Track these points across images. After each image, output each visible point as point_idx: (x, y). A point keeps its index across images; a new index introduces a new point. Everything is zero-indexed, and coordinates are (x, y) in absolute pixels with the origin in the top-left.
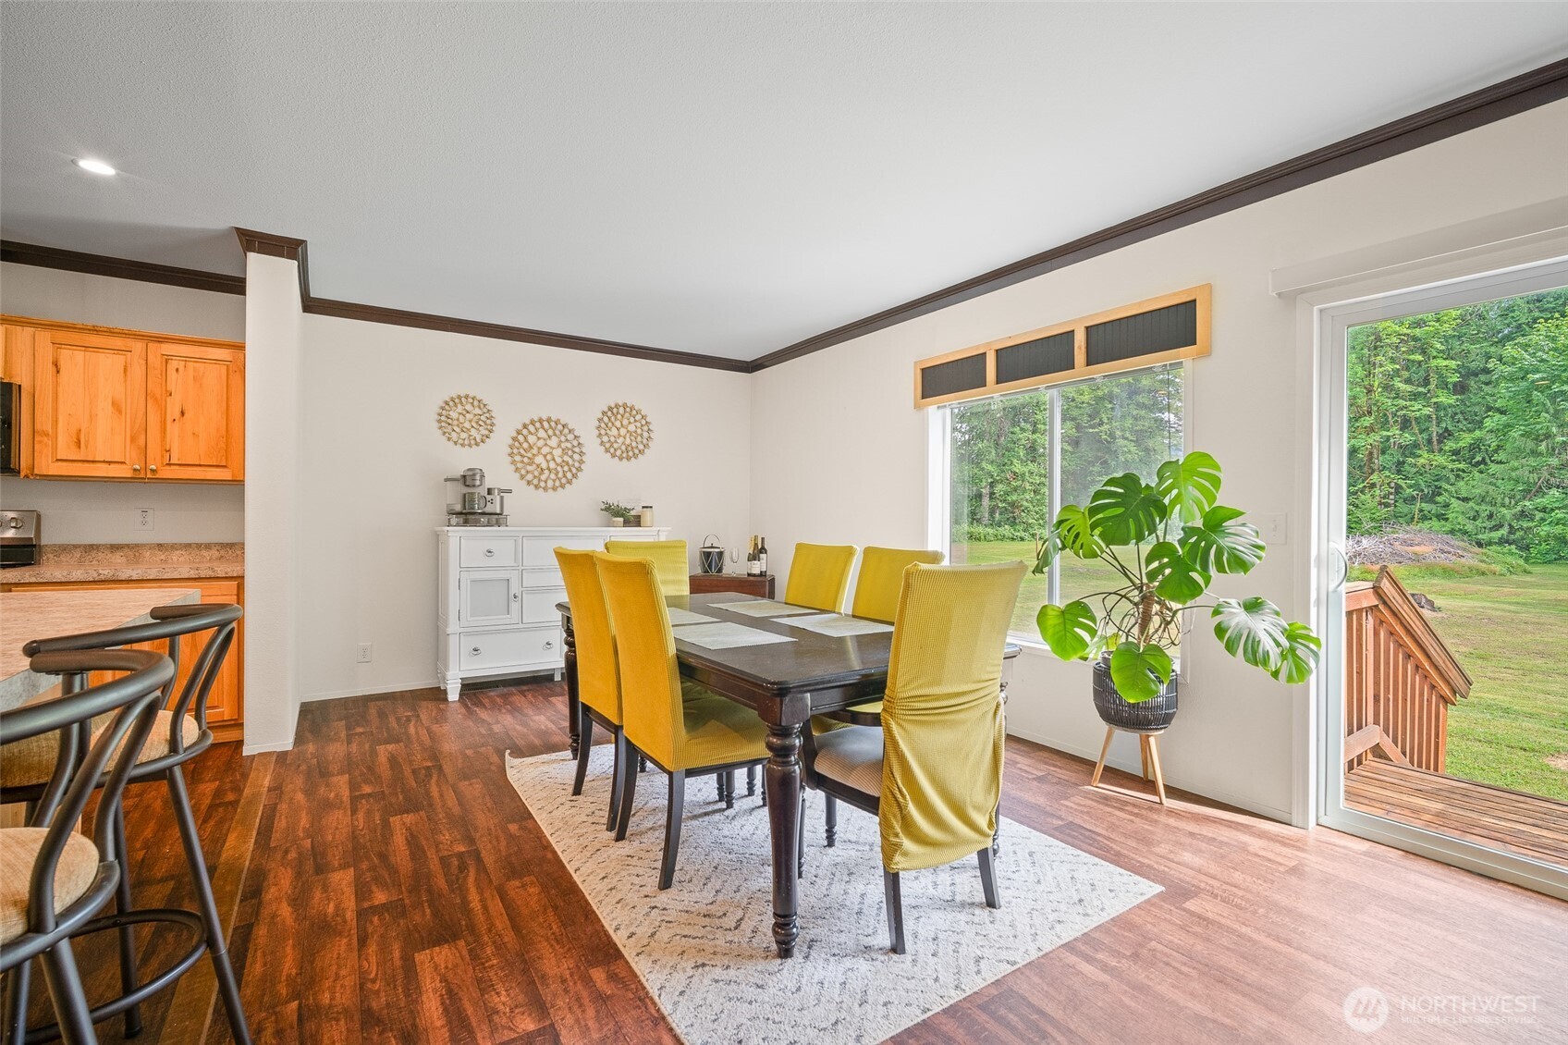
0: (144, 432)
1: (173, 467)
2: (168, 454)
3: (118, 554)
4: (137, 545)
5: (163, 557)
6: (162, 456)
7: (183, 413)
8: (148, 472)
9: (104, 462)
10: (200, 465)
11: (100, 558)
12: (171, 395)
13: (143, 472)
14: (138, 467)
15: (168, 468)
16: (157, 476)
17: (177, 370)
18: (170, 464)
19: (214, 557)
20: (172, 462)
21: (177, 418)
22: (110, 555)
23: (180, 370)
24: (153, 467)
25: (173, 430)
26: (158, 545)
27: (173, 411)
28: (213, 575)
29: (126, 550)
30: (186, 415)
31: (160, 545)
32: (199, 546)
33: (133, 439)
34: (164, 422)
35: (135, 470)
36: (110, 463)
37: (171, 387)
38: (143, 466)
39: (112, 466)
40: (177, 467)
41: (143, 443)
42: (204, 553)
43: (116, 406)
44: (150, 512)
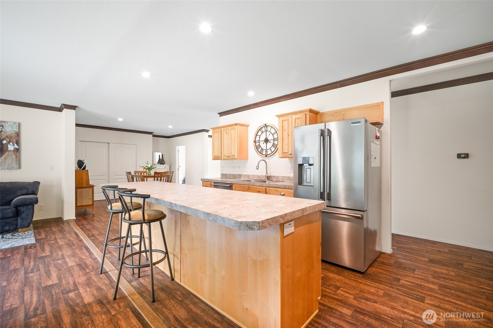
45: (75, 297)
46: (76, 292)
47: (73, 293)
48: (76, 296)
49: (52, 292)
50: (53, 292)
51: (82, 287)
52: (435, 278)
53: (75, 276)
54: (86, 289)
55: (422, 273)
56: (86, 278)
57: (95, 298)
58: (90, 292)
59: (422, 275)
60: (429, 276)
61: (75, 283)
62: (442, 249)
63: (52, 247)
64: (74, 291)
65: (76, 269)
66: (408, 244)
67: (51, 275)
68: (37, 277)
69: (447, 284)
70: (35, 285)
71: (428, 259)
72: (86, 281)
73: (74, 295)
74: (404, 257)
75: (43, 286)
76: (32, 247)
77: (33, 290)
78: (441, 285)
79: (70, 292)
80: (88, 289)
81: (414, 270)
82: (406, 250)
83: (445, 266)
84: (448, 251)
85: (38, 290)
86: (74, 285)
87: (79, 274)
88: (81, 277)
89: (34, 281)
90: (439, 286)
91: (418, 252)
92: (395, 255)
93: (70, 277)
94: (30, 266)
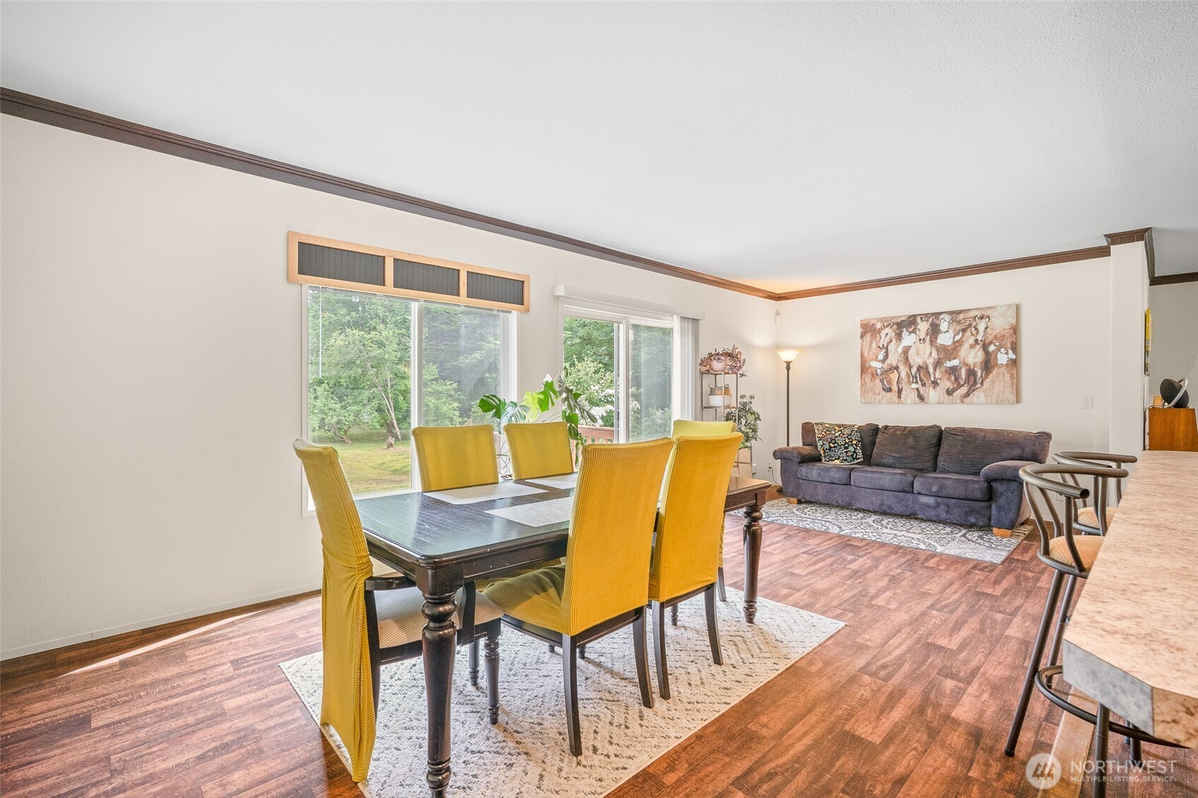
45: (948, 692)
46: (961, 685)
47: (954, 683)
48: (952, 691)
49: (929, 657)
50: (930, 660)
51: (981, 684)
53: (994, 658)
54: (981, 693)
56: (1007, 673)
57: (977, 720)
58: (983, 703)
61: (978, 668)
63: (1018, 583)
64: (960, 680)
65: (1010, 646)
67: (959, 630)
68: (937, 622)
70: (921, 632)
72: (1001, 678)
73: (953, 688)
75: (928, 641)
76: (986, 570)
77: (910, 637)
79: (952, 678)
80: (985, 696)
85: (917, 642)
86: (972, 670)
87: (1005, 659)
88: (999, 667)
89: (926, 625)
93: (983, 652)
94: (948, 599)
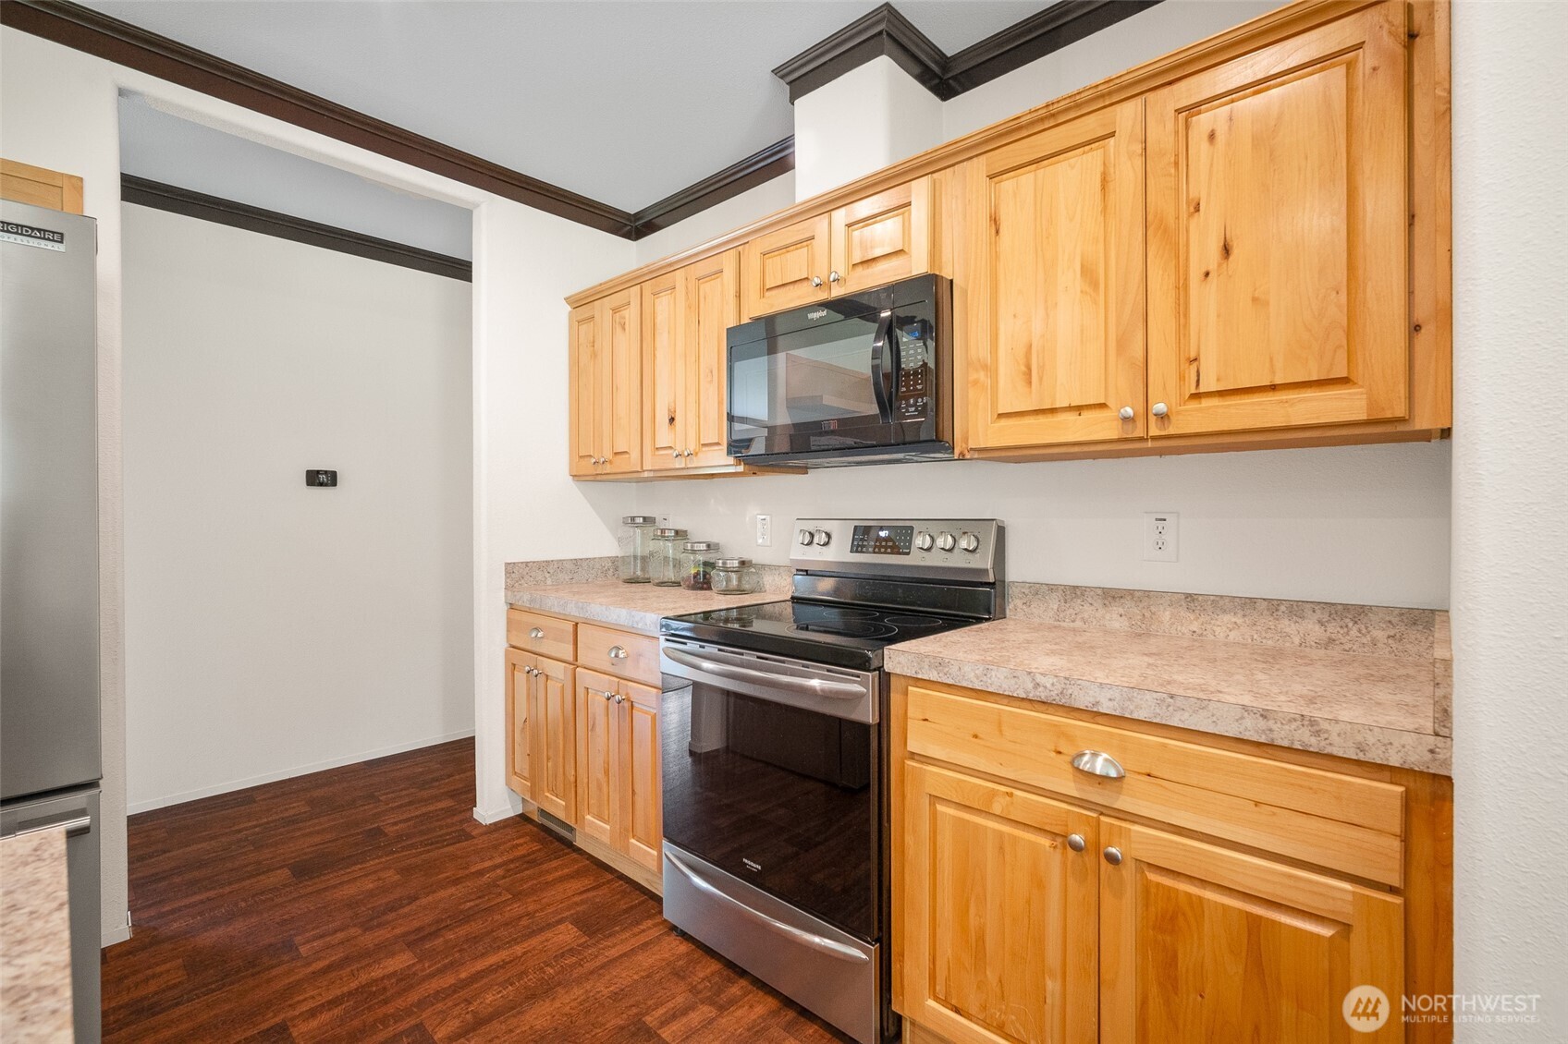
0: (1141, 325)
1: (1206, 403)
2: (1193, 368)
3: (1116, 609)
4: (1147, 594)
5: (1195, 626)
6: (1182, 378)
7: (1226, 250)
8: (1152, 419)
9: (1070, 408)
10: (1273, 388)
11: (1086, 616)
12: (1197, 209)
13: (1140, 423)
14: (1129, 411)
15: (1194, 405)
16: (1171, 430)
17: (1212, 136)
18: (1196, 396)
19: (1311, 640)
20: (1202, 389)
21: (1212, 267)
22: (1102, 611)
23: (1218, 134)
24: (1160, 407)
25: (1205, 301)
26: (1188, 596)
27: (1203, 250)
28: (1314, 744)
29: (1128, 603)
30: (1235, 252)
31: (1190, 598)
32: (1274, 605)
33: (1122, 345)
34: (1182, 288)
35: (1126, 419)
36: (1079, 409)
37: (1199, 188)
38: (1141, 410)
39: (1087, 415)
40: (1215, 402)
41: (1140, 353)
42: (1287, 625)
43: (1088, 273)
44: (1171, 520)
52: (371, 929)
55: (322, 937)
59: (330, 947)
60: (353, 931)
62: (286, 810)
66: (165, 852)
69: (416, 924)
71: (287, 872)
74: (201, 914)
78: (413, 937)
81: (289, 946)
82: (177, 880)
83: (355, 864)
84: (307, 809)
90: (409, 945)
91: (229, 865)
92: (155, 929)
